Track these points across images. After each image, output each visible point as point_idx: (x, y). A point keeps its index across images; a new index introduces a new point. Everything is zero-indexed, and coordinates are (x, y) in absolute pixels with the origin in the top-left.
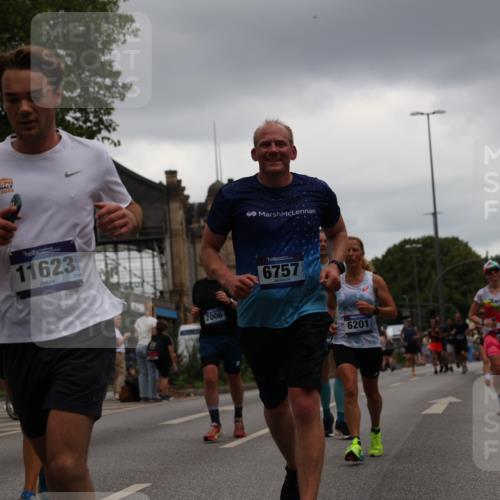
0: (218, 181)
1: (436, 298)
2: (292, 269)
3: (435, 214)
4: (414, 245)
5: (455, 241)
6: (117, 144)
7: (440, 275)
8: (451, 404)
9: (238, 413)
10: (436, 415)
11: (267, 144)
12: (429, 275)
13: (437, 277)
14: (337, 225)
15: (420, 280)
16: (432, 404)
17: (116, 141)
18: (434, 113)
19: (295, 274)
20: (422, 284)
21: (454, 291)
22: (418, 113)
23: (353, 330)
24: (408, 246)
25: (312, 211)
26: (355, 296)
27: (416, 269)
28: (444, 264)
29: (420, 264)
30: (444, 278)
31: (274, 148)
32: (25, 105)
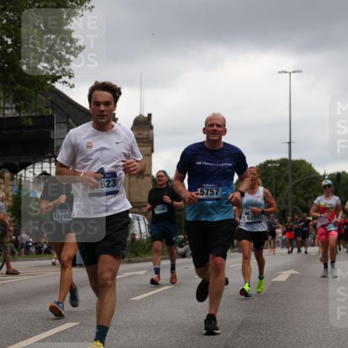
0: (141, 115)
1: (286, 202)
2: (215, 191)
3: (290, 143)
4: (274, 164)
5: (302, 162)
6: (72, 86)
7: (291, 186)
8: (292, 275)
10: (281, 282)
11: (212, 125)
12: (283, 186)
13: (288, 187)
15: (276, 190)
16: (278, 275)
17: (71, 84)
18: (294, 72)
19: (217, 194)
20: (278, 191)
21: (299, 198)
22: (283, 72)
23: (250, 221)
24: (270, 165)
25: (230, 164)
26: (252, 200)
27: (274, 181)
28: (294, 178)
29: (277, 178)
30: (293, 188)
31: (215, 127)
32: (102, 107)
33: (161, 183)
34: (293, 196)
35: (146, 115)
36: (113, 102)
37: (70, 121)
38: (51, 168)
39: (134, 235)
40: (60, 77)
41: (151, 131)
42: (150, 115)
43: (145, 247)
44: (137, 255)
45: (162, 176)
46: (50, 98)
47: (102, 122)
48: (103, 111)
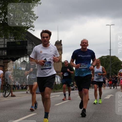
0: (58, 40)
1: (109, 71)
2: (85, 66)
3: (110, 50)
4: (105, 57)
5: (115, 57)
6: (34, 31)
7: (110, 65)
8: (111, 96)
9: (69, 95)
10: (108, 99)
11: (83, 43)
12: (108, 65)
14: (95, 59)
15: (106, 66)
16: (106, 96)
17: (34, 30)
18: (112, 25)
19: (86, 67)
21: (114, 69)
22: (108, 25)
23: (98, 78)
24: (103, 58)
25: (90, 56)
26: (98, 71)
27: (105, 63)
28: (112, 62)
29: (106, 62)
30: (112, 66)
31: (84, 44)
32: (45, 39)
33: (66, 65)
34: (112, 69)
35: (60, 41)
36: (49, 37)
37: (33, 43)
38: (26, 59)
39: (56, 82)
40: (30, 27)
41: (61, 46)
42: (61, 41)
43: (59, 87)
44: (57, 90)
45: (66, 62)
46: (26, 35)
47: (46, 44)
48: (46, 40)
